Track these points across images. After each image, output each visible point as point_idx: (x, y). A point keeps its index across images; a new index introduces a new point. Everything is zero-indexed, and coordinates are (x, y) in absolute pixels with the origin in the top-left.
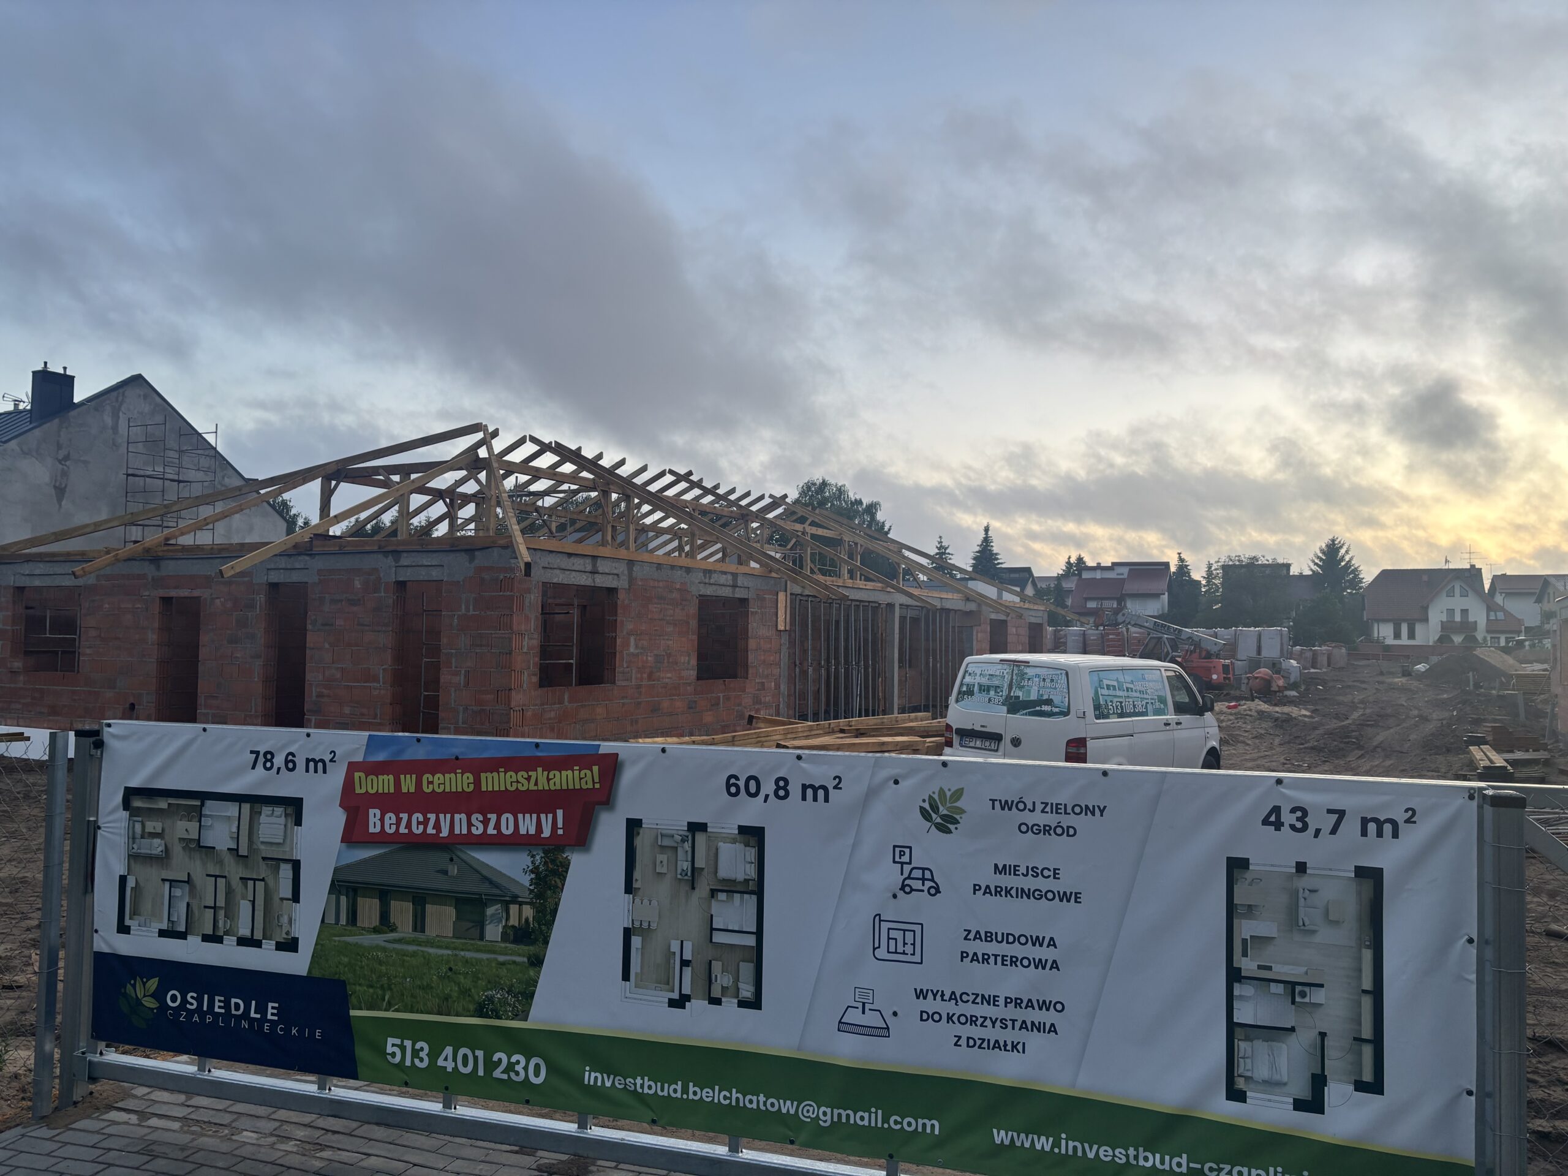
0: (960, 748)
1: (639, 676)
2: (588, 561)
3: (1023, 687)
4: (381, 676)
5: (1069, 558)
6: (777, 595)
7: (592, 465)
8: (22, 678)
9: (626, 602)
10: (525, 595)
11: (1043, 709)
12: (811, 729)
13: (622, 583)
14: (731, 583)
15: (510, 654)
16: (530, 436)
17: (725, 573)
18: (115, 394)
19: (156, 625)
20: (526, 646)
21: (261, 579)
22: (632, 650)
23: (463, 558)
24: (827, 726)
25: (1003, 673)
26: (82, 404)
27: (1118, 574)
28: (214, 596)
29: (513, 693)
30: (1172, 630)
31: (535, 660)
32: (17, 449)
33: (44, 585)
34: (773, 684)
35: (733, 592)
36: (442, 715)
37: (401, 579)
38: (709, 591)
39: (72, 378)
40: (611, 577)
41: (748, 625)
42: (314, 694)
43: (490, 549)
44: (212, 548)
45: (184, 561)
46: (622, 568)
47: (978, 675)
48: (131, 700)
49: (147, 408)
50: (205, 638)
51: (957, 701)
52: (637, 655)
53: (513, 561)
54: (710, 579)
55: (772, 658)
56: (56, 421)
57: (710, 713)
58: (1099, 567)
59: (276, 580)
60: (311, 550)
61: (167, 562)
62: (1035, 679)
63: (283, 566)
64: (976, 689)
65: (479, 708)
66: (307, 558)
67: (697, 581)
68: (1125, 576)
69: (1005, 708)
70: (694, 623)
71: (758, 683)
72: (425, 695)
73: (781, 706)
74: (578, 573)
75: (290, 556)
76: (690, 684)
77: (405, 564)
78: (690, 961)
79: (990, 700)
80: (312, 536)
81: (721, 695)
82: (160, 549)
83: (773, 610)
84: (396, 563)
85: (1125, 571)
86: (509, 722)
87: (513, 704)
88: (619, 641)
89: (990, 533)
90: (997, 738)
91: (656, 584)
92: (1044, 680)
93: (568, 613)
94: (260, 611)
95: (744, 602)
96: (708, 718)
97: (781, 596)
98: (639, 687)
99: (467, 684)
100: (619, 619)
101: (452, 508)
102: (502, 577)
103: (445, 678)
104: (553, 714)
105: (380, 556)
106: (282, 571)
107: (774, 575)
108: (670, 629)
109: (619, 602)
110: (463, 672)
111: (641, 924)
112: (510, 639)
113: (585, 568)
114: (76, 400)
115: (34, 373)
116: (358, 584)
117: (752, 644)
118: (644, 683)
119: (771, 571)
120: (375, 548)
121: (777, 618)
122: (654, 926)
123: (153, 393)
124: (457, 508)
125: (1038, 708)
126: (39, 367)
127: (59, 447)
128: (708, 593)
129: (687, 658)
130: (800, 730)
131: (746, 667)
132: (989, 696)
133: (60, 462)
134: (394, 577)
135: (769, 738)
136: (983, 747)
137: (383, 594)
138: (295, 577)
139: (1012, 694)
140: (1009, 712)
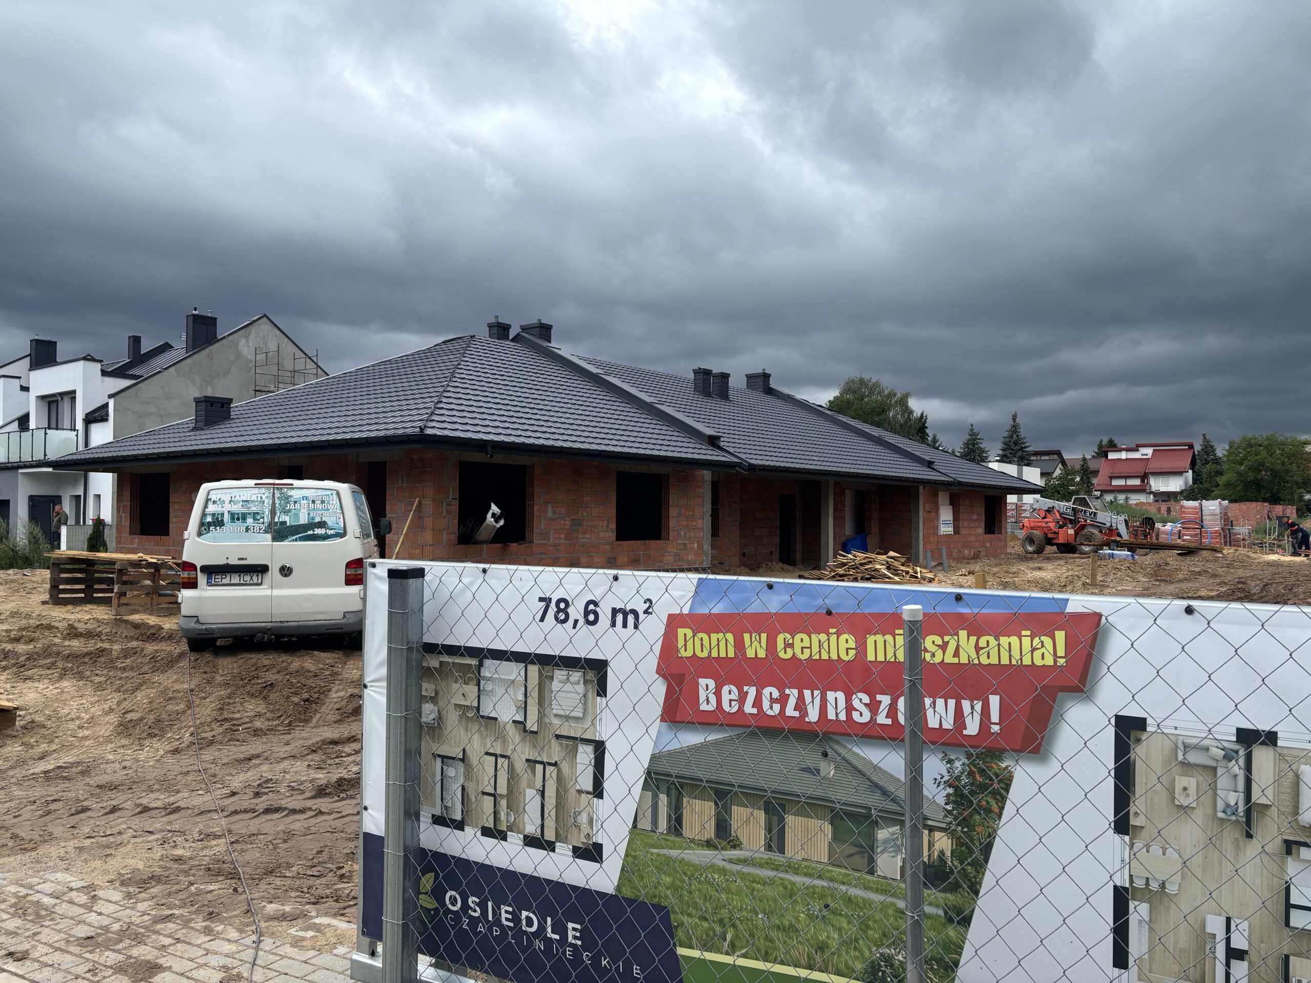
0: (209, 588)
1: (557, 536)
3: (289, 511)
5: (1101, 441)
9: (543, 477)
11: (315, 533)
18: (246, 329)
20: (445, 511)
22: (550, 515)
27: (1142, 455)
31: (452, 522)
32: (175, 373)
34: (696, 545)
39: (216, 319)
41: (669, 496)
47: (227, 502)
51: (199, 534)
52: (554, 520)
55: (695, 523)
62: (303, 502)
64: (226, 517)
68: (1149, 456)
70: (612, 494)
71: (680, 544)
76: (609, 544)
78: (1246, 952)
79: (247, 529)
81: (641, 553)
85: (1149, 451)
88: (536, 508)
90: (262, 569)
92: (313, 502)
98: (557, 545)
100: (536, 490)
108: (587, 498)
109: (536, 477)
111: (1147, 884)
115: (188, 316)
117: (673, 511)
118: (563, 542)
122: (1171, 888)
125: (309, 533)
131: (668, 530)
132: (246, 525)
136: (242, 582)
139: (276, 520)
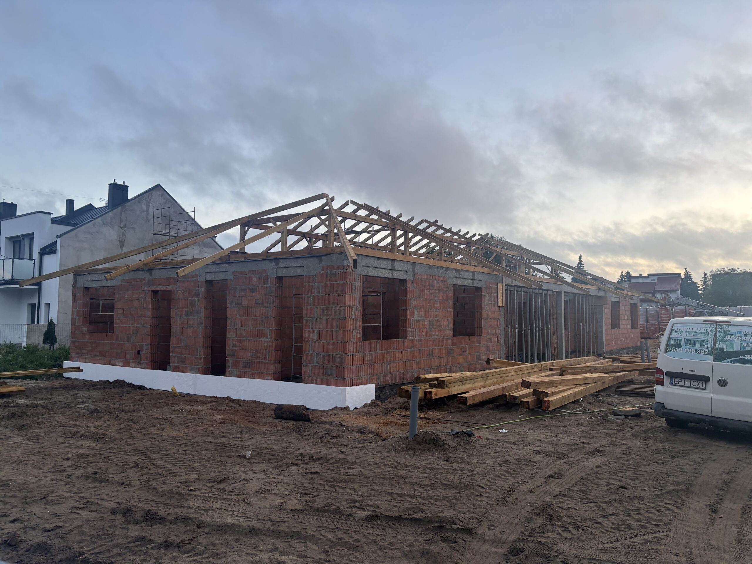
0: (670, 386)
1: (420, 333)
2: (390, 262)
3: (727, 341)
4: (269, 334)
5: (622, 272)
6: (498, 285)
7: (386, 215)
8: (87, 336)
9: (412, 288)
10: (352, 283)
11: (746, 358)
12: (531, 368)
13: (409, 277)
14: (471, 277)
15: (344, 319)
16: (351, 200)
17: (468, 271)
18: (147, 194)
19: (150, 306)
20: (354, 315)
21: (202, 278)
22: (416, 318)
23: (315, 261)
24: (540, 366)
25: (707, 330)
26: (132, 199)
27: (651, 280)
28: (178, 289)
29: (347, 344)
30: (709, 308)
31: (358, 324)
32: (101, 222)
33: (97, 286)
34: (496, 339)
35: (473, 283)
36: (304, 357)
37: (279, 276)
38: (459, 282)
39: (128, 186)
40: (402, 272)
41: (481, 303)
42: (231, 345)
43: (331, 255)
44: (177, 262)
45: (163, 270)
46: (409, 267)
47: (684, 332)
48: (138, 348)
49: (162, 201)
50: (173, 314)
51: (666, 351)
52: (418, 321)
53: (345, 262)
54: (459, 275)
55: (495, 323)
56: (120, 208)
57: (461, 356)
58: (641, 277)
59: (210, 279)
60: (229, 260)
61: (155, 271)
62: (737, 335)
63: (214, 270)
64: (683, 342)
65: (326, 354)
66: (227, 265)
67: (452, 276)
68: (656, 281)
69: (711, 357)
70: (451, 302)
71: (488, 338)
72: (295, 345)
73: (501, 352)
74: (383, 270)
75: (217, 264)
76: (449, 339)
77: (282, 266)
79: (696, 351)
80: (229, 252)
81: (467, 346)
82: (152, 264)
83: (495, 295)
84: (277, 266)
85: (656, 278)
86: (344, 363)
87: (346, 351)
88: (408, 312)
89: (582, 260)
90: (706, 379)
91: (429, 277)
92: (745, 335)
93: (377, 295)
94: (202, 297)
95: (478, 289)
96: (461, 359)
97: (500, 286)
98: (420, 340)
99: (319, 339)
100: (408, 298)
101: (311, 242)
102: (338, 272)
103: (306, 335)
104: (370, 358)
105: (267, 262)
106: (213, 273)
107: (495, 273)
108: (437, 305)
109: (408, 289)
110: (316, 331)
112: (344, 310)
113: (388, 267)
114: (129, 198)
115: (109, 185)
116: (255, 280)
117: (484, 314)
118: (423, 338)
119: (494, 271)
120: (265, 258)
121: (498, 299)
123: (166, 195)
124: (313, 243)
125: (741, 357)
126: (112, 182)
127: (121, 221)
128: (459, 283)
129: (447, 323)
130: (525, 369)
131: (481, 328)
132: (696, 348)
133: (122, 228)
134: (275, 274)
135: (507, 374)
136: (692, 386)
137: (269, 285)
138: (221, 277)
139: (717, 346)
140: (715, 360)
